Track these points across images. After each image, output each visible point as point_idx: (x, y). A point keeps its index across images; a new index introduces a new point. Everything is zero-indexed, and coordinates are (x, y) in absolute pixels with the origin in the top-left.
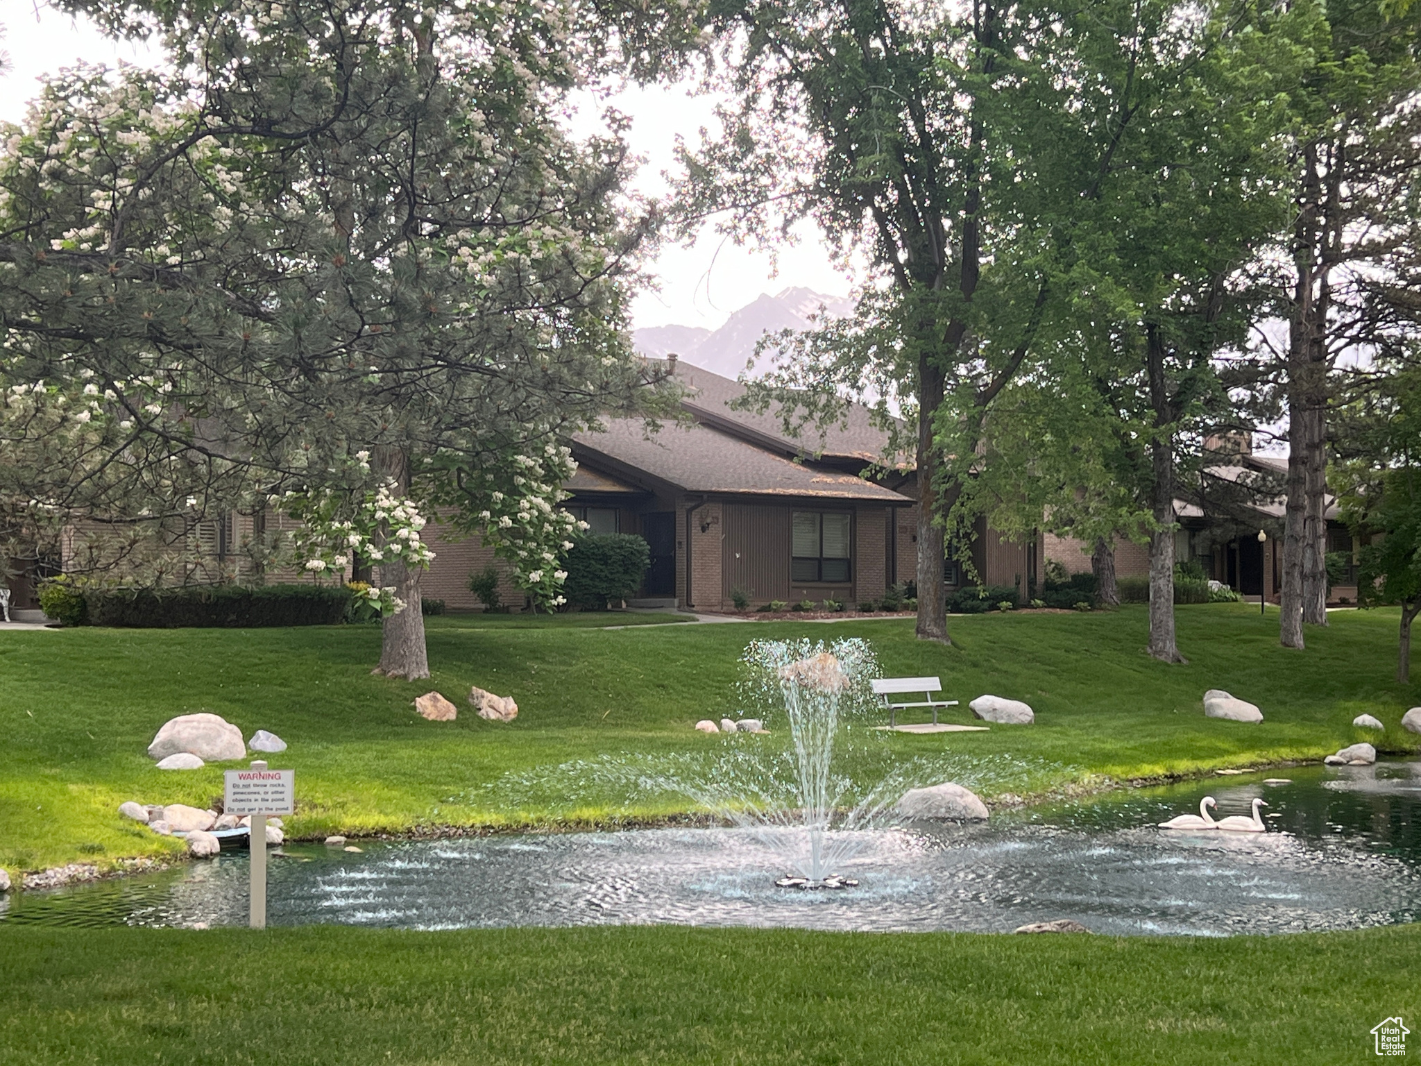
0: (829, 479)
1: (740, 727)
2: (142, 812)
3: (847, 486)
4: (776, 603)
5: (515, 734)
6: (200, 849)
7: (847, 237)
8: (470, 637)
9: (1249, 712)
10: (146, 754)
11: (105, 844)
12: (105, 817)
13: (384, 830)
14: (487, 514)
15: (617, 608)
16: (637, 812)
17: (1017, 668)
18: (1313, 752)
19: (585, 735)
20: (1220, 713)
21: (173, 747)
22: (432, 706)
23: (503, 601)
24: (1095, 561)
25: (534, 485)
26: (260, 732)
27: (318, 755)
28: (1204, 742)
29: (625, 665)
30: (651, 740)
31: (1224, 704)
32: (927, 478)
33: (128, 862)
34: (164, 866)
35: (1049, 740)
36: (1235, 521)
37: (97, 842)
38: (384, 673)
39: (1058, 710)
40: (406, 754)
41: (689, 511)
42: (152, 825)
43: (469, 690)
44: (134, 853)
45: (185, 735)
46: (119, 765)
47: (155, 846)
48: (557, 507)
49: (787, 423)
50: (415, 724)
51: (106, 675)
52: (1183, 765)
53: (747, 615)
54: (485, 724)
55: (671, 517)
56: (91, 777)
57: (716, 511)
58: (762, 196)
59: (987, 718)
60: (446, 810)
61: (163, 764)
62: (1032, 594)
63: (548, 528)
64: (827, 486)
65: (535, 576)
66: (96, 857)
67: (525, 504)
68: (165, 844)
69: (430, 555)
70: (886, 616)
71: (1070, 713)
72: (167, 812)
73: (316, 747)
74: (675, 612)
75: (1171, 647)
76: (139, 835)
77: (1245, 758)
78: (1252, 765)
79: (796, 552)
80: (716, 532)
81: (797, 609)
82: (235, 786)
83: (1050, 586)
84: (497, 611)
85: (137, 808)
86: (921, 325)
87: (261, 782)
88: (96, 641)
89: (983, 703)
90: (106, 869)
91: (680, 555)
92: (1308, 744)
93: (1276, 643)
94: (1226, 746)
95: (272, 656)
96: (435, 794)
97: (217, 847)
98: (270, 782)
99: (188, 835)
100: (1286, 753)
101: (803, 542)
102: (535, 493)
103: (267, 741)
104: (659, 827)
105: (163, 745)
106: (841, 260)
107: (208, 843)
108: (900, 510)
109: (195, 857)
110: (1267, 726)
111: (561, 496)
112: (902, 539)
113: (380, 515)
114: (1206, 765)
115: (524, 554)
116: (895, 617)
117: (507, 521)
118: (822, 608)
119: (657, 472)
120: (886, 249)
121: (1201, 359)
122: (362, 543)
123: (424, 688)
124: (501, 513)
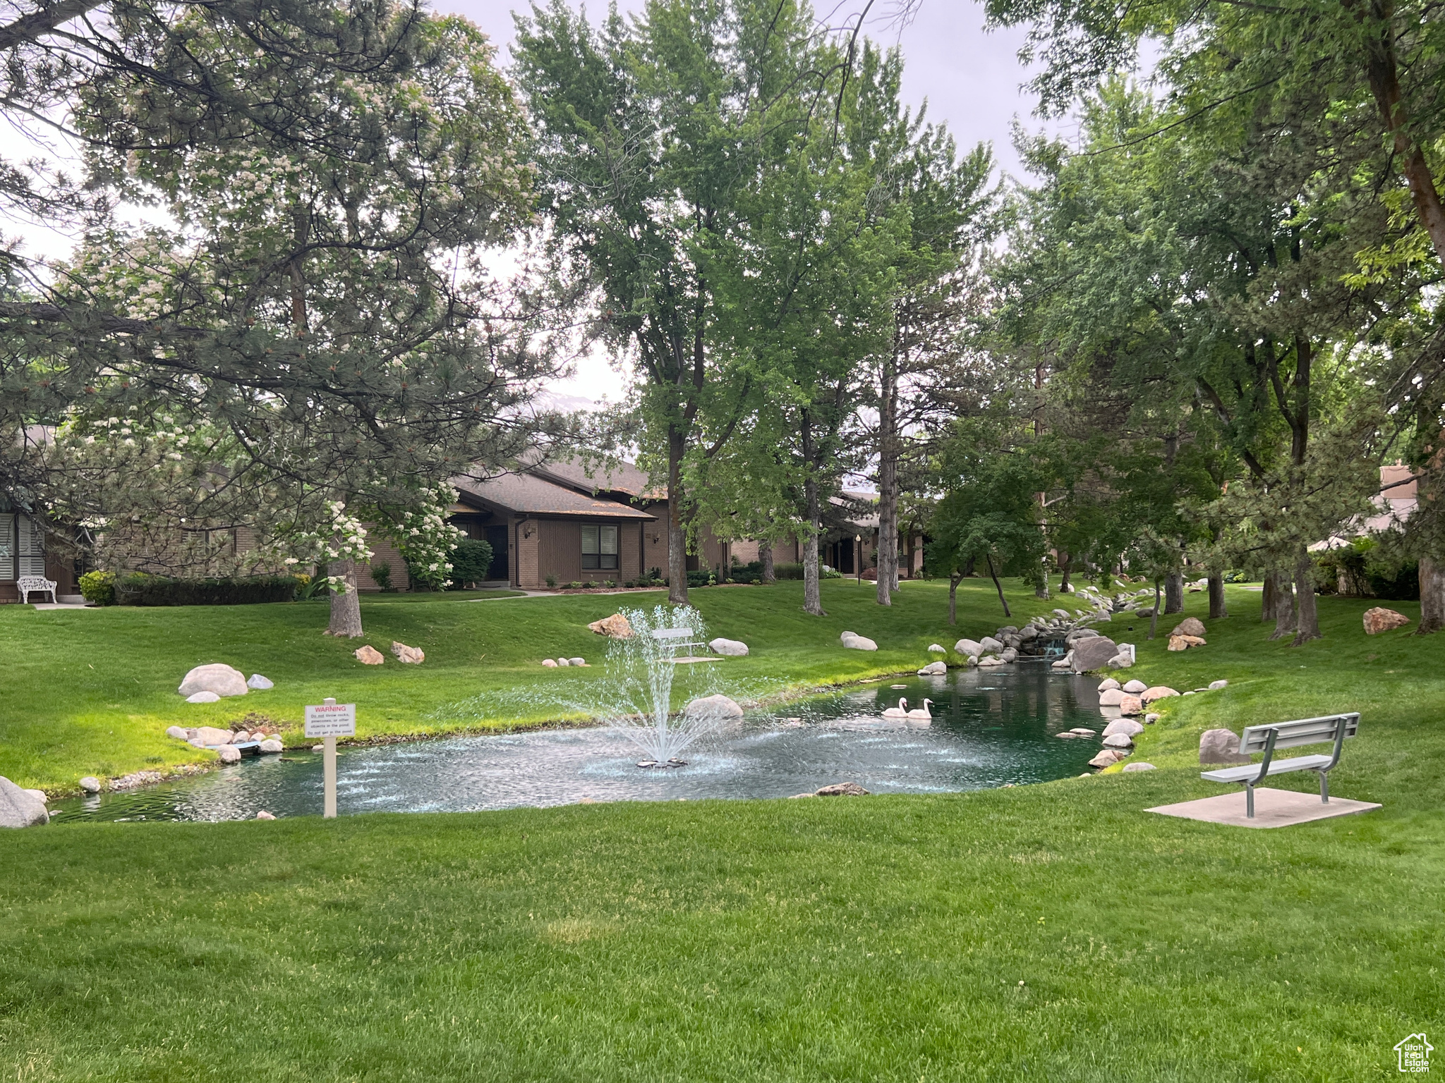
0: (603, 504)
1: (572, 664)
2: (182, 733)
3: (616, 509)
4: (574, 583)
5: (425, 671)
6: (229, 758)
7: (620, 350)
8: (383, 608)
9: (870, 644)
10: (177, 693)
11: (163, 756)
12: (158, 737)
13: (352, 740)
14: (401, 527)
15: (470, 588)
16: (519, 720)
17: (731, 621)
18: (911, 667)
19: (474, 671)
20: (853, 645)
21: (197, 688)
22: (366, 655)
23: (394, 585)
24: (761, 554)
25: (433, 507)
26: (255, 676)
27: (297, 690)
28: (849, 663)
29: (490, 625)
30: (518, 673)
31: (854, 640)
32: (675, 503)
33: (181, 768)
34: (206, 771)
35: (760, 664)
36: (841, 529)
37: (156, 755)
38: (332, 633)
39: (759, 645)
40: (358, 687)
41: (517, 525)
42: (190, 742)
43: (391, 646)
44: (184, 762)
45: (205, 679)
46: (160, 701)
47: (198, 757)
48: (445, 522)
49: (586, 469)
50: (357, 667)
51: (140, 639)
52: (842, 678)
53: (556, 591)
54: (403, 666)
55: (505, 528)
56: (142, 709)
57: (534, 524)
58: (569, 324)
59: (720, 652)
60: (393, 724)
61: (191, 699)
62: (726, 574)
63: (440, 535)
64: (602, 509)
65: (433, 567)
66: (158, 766)
67: (427, 519)
68: (205, 755)
69: (371, 554)
70: (642, 590)
71: (767, 648)
72: (199, 732)
73: (294, 685)
74: (508, 589)
75: (817, 606)
76: (184, 749)
77: (874, 672)
78: (879, 676)
79: (584, 551)
80: (534, 538)
81: (587, 586)
82: (313, 716)
83: (734, 570)
84: (389, 591)
85: (179, 730)
86: (670, 407)
87: (331, 713)
88: (127, 615)
89: (718, 643)
90: (166, 774)
91: (511, 553)
92: (907, 663)
93: (874, 602)
94: (862, 665)
95: (253, 623)
96: (384, 714)
97: (239, 756)
98: (338, 713)
99: (218, 748)
100: (896, 669)
101: (588, 545)
102: (433, 513)
103: (261, 682)
104: (537, 730)
105: (190, 686)
106: (617, 366)
107: (233, 753)
108: (646, 524)
109: (224, 763)
110: (881, 652)
111: (448, 515)
112: (647, 541)
113: (335, 527)
114: (854, 677)
115: (424, 553)
116: (648, 590)
117: (415, 531)
118: (602, 586)
119: (495, 500)
120: (646, 359)
121: (833, 430)
122: (325, 546)
123: (360, 643)
124: (412, 526)
